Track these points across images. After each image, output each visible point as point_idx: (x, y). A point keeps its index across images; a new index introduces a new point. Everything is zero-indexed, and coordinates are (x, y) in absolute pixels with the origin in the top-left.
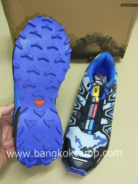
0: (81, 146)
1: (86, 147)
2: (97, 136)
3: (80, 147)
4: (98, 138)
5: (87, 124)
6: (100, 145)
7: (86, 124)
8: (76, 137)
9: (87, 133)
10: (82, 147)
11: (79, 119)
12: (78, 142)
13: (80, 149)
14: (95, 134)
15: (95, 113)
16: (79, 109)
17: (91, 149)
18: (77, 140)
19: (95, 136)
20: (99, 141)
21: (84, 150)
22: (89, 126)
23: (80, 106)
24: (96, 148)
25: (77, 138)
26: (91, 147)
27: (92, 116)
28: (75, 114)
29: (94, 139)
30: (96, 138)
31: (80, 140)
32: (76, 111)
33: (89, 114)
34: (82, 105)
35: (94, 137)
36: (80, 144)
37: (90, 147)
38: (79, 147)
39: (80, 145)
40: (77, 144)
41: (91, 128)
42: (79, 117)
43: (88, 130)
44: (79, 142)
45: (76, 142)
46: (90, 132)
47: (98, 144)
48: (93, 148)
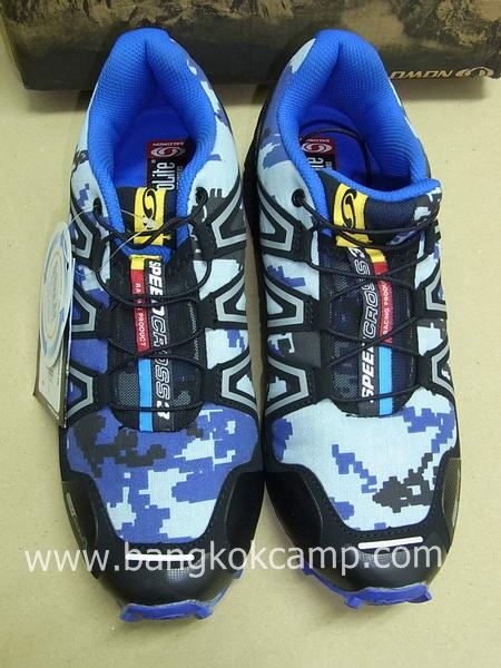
0: (373, 480)
1: (393, 479)
2: (418, 413)
3: (370, 487)
4: (428, 418)
5: (368, 373)
6: (441, 446)
7: (364, 377)
8: (335, 448)
9: (375, 413)
10: (379, 486)
11: (318, 363)
12: (351, 467)
13: (377, 499)
14: (408, 405)
15: (387, 312)
16: (299, 319)
17: (415, 477)
18: (345, 461)
19: (409, 414)
20: (432, 432)
21: (392, 494)
22: (375, 381)
23: (299, 304)
24: (434, 468)
25: (341, 451)
26: (415, 471)
27: (378, 330)
28: (292, 350)
29: (411, 430)
30: (418, 425)
31: (357, 459)
32: (289, 336)
33: (365, 328)
34: (307, 299)
35: (409, 424)
36: (364, 474)
37: (411, 471)
38: (365, 489)
39: (365, 481)
40: (353, 480)
41: (386, 385)
42: (315, 357)
43: (378, 397)
44: (359, 468)
45: (343, 470)
46: (386, 405)
47: (435, 446)
48: (421, 470)
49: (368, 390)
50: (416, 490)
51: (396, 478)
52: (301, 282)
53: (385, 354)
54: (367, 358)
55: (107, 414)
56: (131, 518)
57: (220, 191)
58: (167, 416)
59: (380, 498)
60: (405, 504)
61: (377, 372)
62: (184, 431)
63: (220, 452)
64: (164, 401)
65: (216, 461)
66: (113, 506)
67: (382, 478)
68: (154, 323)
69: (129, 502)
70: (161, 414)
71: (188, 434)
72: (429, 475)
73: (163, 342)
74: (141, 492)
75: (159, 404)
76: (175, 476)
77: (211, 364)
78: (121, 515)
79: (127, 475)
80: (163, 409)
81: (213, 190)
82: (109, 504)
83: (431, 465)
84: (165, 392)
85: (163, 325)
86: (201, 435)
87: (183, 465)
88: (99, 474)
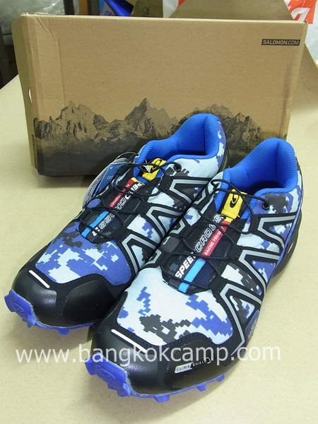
0: (148, 310)
1: (158, 317)
2: (199, 300)
3: (144, 312)
4: (203, 306)
6: (201, 327)
7: (182, 267)
8: (145, 288)
9: (177, 288)
10: (148, 314)
12: (144, 299)
13: (141, 318)
14: (197, 294)
15: (212, 244)
16: (177, 232)
17: (170, 324)
18: (144, 295)
19: (193, 298)
20: (200, 314)
21: (151, 323)
22: (186, 272)
23: (183, 226)
24: (186, 331)
25: (146, 291)
26: (174, 322)
27: (203, 251)
28: (164, 243)
29: (188, 304)
31: (149, 298)
32: (169, 237)
33: (197, 246)
34: (188, 226)
35: (190, 301)
37: (171, 320)
38: (141, 312)
39: (144, 309)
40: (141, 305)
41: (190, 277)
43: (181, 281)
44: (147, 304)
45: (139, 299)
46: (184, 287)
47: (197, 322)
48: (177, 325)
49: (179, 275)
50: (166, 331)
51: (160, 317)
52: (191, 218)
53: (200, 264)
54: (190, 259)
57: (188, 172)
59: (143, 320)
60: (153, 331)
61: (190, 268)
63: (101, 261)
64: (99, 228)
65: (95, 263)
67: (153, 312)
68: (122, 200)
70: (94, 233)
71: (95, 246)
72: (180, 331)
74: (59, 254)
75: (97, 228)
76: (75, 256)
80: (96, 231)
81: (185, 170)
83: (185, 328)
84: (103, 226)
85: (124, 203)
86: (100, 249)
87: (82, 254)
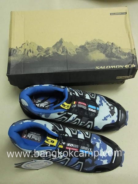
0: (109, 115)
1: (110, 112)
2: (100, 103)
4: (101, 101)
5: (92, 110)
7: (92, 111)
8: (103, 120)
9: (98, 111)
10: (111, 114)
12: (106, 118)
13: (112, 116)
14: (98, 105)
16: (79, 120)
18: (105, 119)
19: (100, 105)
20: (103, 102)
22: (94, 109)
23: (77, 119)
25: (103, 119)
27: (85, 106)
28: (84, 122)
29: (102, 106)
30: (102, 104)
31: (105, 117)
32: (81, 122)
33: (85, 108)
34: (77, 117)
36: (108, 116)
37: (109, 108)
38: (111, 117)
41: (95, 108)
42: (87, 119)
43: (96, 110)
44: (107, 117)
45: (107, 120)
46: (98, 109)
47: (105, 102)
48: (109, 106)
49: (94, 111)
50: (112, 108)
52: (74, 117)
53: (89, 106)
54: (89, 109)
55: (86, 160)
56: (106, 160)
58: (91, 149)
59: (113, 115)
60: (114, 111)
61: (92, 109)
62: (94, 147)
63: (99, 142)
64: (88, 149)
66: (103, 163)
67: (109, 113)
68: (74, 147)
69: (103, 160)
71: (95, 146)
72: (110, 105)
73: (78, 146)
75: (88, 150)
76: (101, 150)
77: (84, 139)
78: (105, 162)
79: (99, 159)
81: (52, 128)
82: (103, 164)
83: (108, 104)
84: (86, 148)
85: (75, 145)
86: (96, 144)
88: (96, 164)
